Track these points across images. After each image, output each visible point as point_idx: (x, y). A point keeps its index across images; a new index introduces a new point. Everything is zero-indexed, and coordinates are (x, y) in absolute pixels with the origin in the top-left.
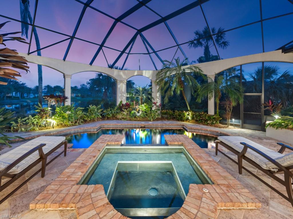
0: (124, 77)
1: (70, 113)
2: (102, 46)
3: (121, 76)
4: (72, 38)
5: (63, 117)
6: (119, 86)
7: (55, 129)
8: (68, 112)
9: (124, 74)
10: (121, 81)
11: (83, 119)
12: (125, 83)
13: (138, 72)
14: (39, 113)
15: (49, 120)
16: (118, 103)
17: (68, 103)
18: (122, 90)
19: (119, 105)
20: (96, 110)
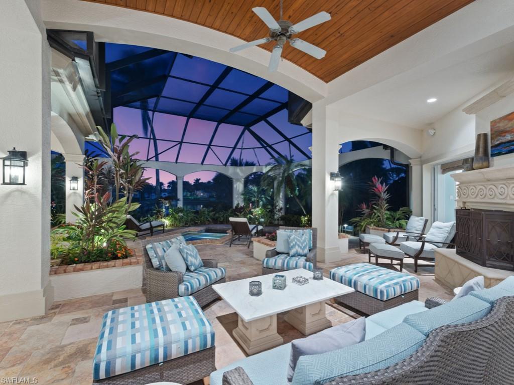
0: (241, 174)
1: (182, 214)
2: (209, 146)
3: (237, 174)
4: (181, 143)
5: (175, 218)
6: (235, 186)
7: (168, 228)
8: (181, 214)
9: (242, 171)
10: (238, 180)
11: (194, 222)
12: (243, 182)
13: (257, 169)
14: (156, 214)
15: (163, 220)
16: (235, 205)
17: (180, 204)
18: (239, 190)
19: (236, 207)
20: (206, 212)
